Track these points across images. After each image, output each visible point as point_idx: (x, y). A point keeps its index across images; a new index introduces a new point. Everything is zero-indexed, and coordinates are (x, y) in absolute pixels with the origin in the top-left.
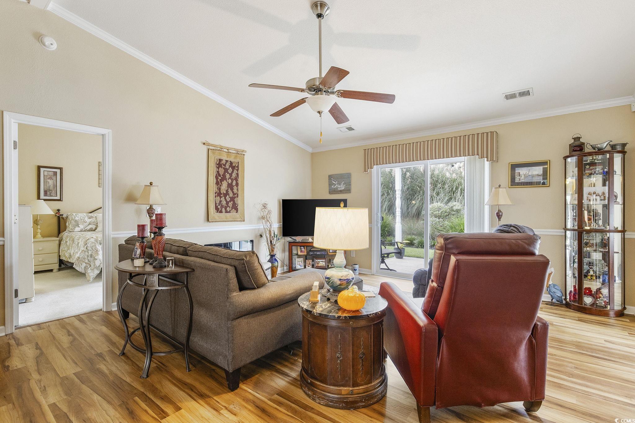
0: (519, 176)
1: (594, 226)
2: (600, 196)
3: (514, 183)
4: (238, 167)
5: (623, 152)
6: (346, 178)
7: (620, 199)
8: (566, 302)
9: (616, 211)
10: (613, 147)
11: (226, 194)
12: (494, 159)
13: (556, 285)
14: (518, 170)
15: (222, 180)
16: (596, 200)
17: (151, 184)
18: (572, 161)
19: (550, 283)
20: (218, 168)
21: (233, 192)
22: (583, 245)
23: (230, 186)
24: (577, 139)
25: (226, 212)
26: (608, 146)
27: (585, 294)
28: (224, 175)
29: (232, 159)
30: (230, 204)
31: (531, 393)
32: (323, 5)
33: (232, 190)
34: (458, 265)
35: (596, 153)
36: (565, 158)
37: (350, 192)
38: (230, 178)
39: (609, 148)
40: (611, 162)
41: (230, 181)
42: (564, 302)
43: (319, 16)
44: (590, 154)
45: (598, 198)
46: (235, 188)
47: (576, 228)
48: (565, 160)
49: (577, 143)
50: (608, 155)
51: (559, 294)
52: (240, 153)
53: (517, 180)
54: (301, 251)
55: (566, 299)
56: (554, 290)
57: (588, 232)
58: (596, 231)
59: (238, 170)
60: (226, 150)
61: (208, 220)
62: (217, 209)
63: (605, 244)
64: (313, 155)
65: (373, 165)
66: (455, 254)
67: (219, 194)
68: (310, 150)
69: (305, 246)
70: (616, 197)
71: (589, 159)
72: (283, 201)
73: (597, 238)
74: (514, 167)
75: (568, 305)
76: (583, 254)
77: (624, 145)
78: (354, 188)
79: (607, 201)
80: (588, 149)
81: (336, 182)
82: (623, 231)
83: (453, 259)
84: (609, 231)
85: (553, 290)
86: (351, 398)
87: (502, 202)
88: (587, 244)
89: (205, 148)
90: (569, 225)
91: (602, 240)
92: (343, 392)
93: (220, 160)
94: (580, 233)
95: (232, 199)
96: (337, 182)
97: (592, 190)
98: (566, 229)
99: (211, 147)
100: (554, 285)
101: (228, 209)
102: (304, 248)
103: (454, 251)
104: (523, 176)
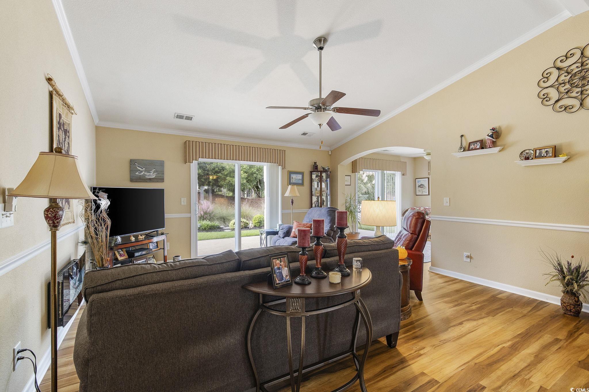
4: (69, 132)
6: (158, 166)
12: (283, 167)
20: (59, 129)
24: (315, 163)
28: (62, 144)
29: (64, 117)
36: (312, 172)
43: (321, 48)
52: (70, 110)
53: (291, 181)
54: (121, 255)
60: (62, 100)
64: (98, 128)
65: (198, 157)
68: (96, 122)
69: (122, 248)
74: (291, 173)
78: (167, 176)
81: (142, 169)
93: (60, 116)
96: (144, 169)
102: (122, 251)
104: (294, 179)
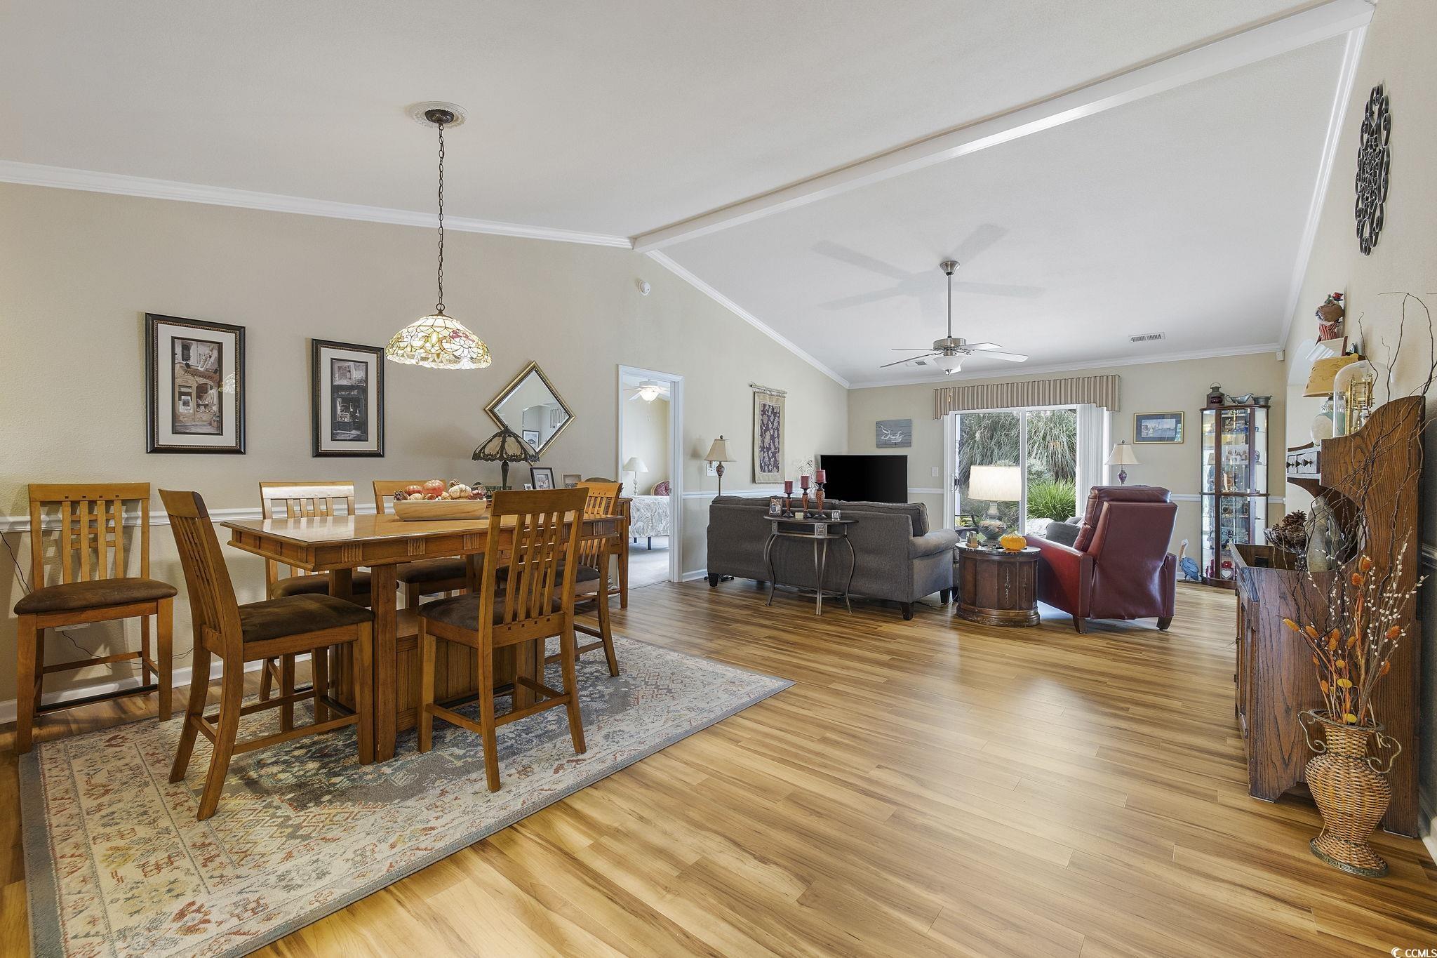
0: (1147, 429)
1: (1233, 489)
2: (1241, 456)
3: (1140, 438)
4: (779, 413)
5: (1267, 407)
6: (905, 427)
7: (1263, 459)
8: (1203, 578)
9: (1260, 472)
10: (1256, 400)
11: (769, 449)
12: (1115, 409)
13: (1190, 559)
14: (1145, 423)
15: (766, 431)
16: (1236, 459)
17: (721, 437)
18: (1210, 414)
19: (1184, 556)
20: (762, 415)
21: (775, 446)
22: (1221, 511)
23: (772, 437)
24: (1216, 389)
25: (769, 471)
26: (1251, 398)
27: (1223, 567)
28: (767, 424)
29: (773, 404)
30: (772, 462)
31: (1163, 610)
32: (953, 264)
33: (774, 442)
34: (1110, 509)
35: (1236, 408)
36: (1202, 410)
37: (910, 446)
38: (772, 428)
39: (1251, 402)
40: (1252, 415)
41: (772, 431)
42: (1200, 579)
43: (949, 274)
44: (1230, 408)
45: (1238, 457)
46: (776, 439)
47: (1214, 491)
48: (1202, 413)
49: (1216, 394)
50: (1249, 409)
51: (1194, 570)
52: (781, 395)
53: (1144, 435)
55: (1201, 576)
56: (1189, 565)
57: (1227, 495)
58: (1236, 495)
59: (779, 417)
60: (768, 392)
61: (754, 481)
62: (761, 467)
63: (1246, 509)
64: (850, 392)
65: (948, 410)
66: (1107, 501)
67: (763, 449)
68: (847, 385)
70: (1258, 456)
71: (1229, 413)
72: (823, 457)
73: (1237, 504)
74: (1140, 419)
75: (1205, 582)
76: (1222, 522)
77: (1267, 399)
78: (916, 439)
79: (1247, 461)
80: (1228, 402)
81: (887, 431)
82: (1267, 495)
83: (1106, 505)
84: (1249, 495)
85: (1187, 564)
86: (1018, 618)
87: (1126, 461)
88: (1225, 510)
89: (751, 390)
90: (1206, 491)
91: (1243, 505)
92: (1011, 614)
93: (765, 405)
94: (1218, 495)
95: (774, 454)
96: (889, 431)
97: (1233, 447)
98: (1202, 494)
99: (757, 390)
100: (1188, 559)
101: (770, 467)
103: (1106, 499)
104: (1151, 430)
